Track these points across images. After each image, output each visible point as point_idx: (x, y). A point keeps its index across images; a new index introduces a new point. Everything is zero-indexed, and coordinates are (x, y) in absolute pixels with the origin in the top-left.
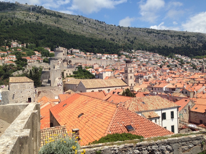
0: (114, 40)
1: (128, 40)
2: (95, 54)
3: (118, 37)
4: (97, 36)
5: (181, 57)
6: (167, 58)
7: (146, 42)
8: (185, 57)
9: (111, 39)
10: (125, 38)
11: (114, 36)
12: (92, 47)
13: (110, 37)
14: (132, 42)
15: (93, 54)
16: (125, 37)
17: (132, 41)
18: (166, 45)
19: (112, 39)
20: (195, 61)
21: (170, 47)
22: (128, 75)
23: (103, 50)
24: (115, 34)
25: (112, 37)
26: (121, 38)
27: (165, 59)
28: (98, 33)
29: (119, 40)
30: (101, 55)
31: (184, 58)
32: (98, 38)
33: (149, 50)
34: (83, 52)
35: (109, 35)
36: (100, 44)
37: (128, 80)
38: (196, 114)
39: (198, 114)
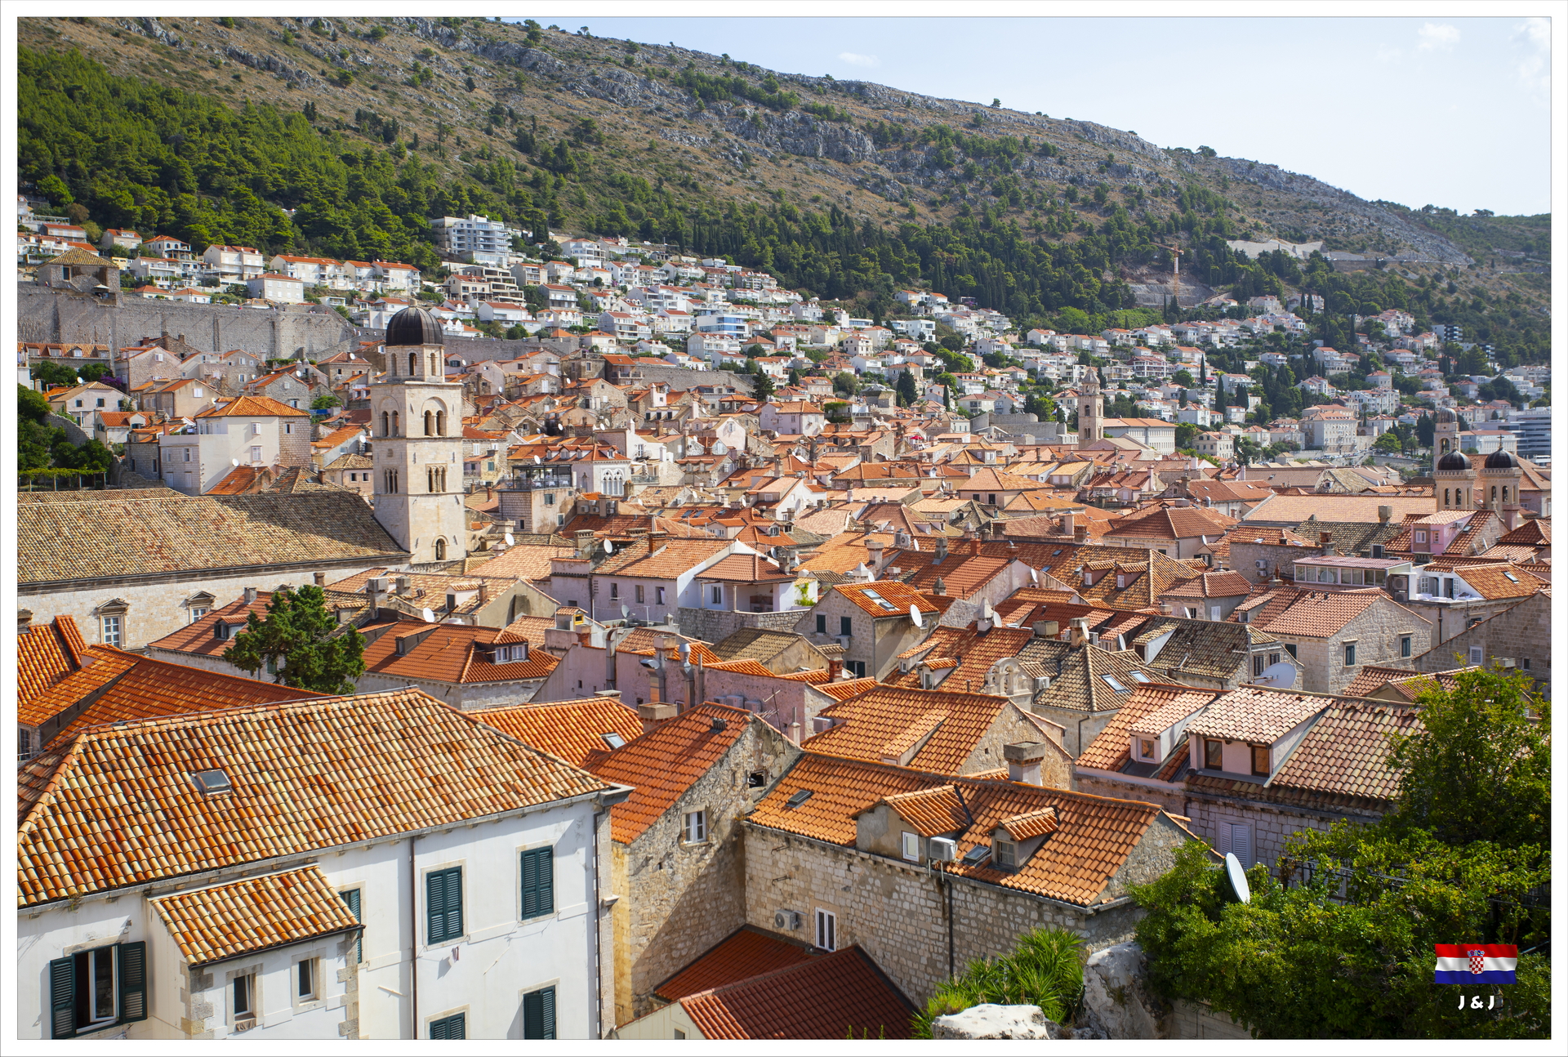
0: (388, 134)
1: (524, 144)
2: (199, 249)
3: (427, 109)
4: (226, 81)
5: (949, 310)
6: (845, 319)
7: (678, 172)
8: (975, 318)
9: (360, 116)
10: (497, 122)
11: (392, 97)
12: (168, 178)
13: (355, 98)
14: (558, 163)
15: (173, 244)
16: (496, 115)
17: (560, 151)
18: (834, 209)
19: (375, 120)
20: (1050, 349)
21: (868, 224)
22: (404, 457)
23: (276, 220)
24: (400, 75)
25: (376, 102)
26: (456, 115)
27: (829, 319)
28: (233, 54)
29: (443, 130)
30: (254, 260)
31: (970, 323)
32: (238, 95)
33: (699, 236)
34: (75, 222)
35: (343, 81)
36: (256, 162)
37: (404, 505)
38: (789, 853)
39: (800, 855)
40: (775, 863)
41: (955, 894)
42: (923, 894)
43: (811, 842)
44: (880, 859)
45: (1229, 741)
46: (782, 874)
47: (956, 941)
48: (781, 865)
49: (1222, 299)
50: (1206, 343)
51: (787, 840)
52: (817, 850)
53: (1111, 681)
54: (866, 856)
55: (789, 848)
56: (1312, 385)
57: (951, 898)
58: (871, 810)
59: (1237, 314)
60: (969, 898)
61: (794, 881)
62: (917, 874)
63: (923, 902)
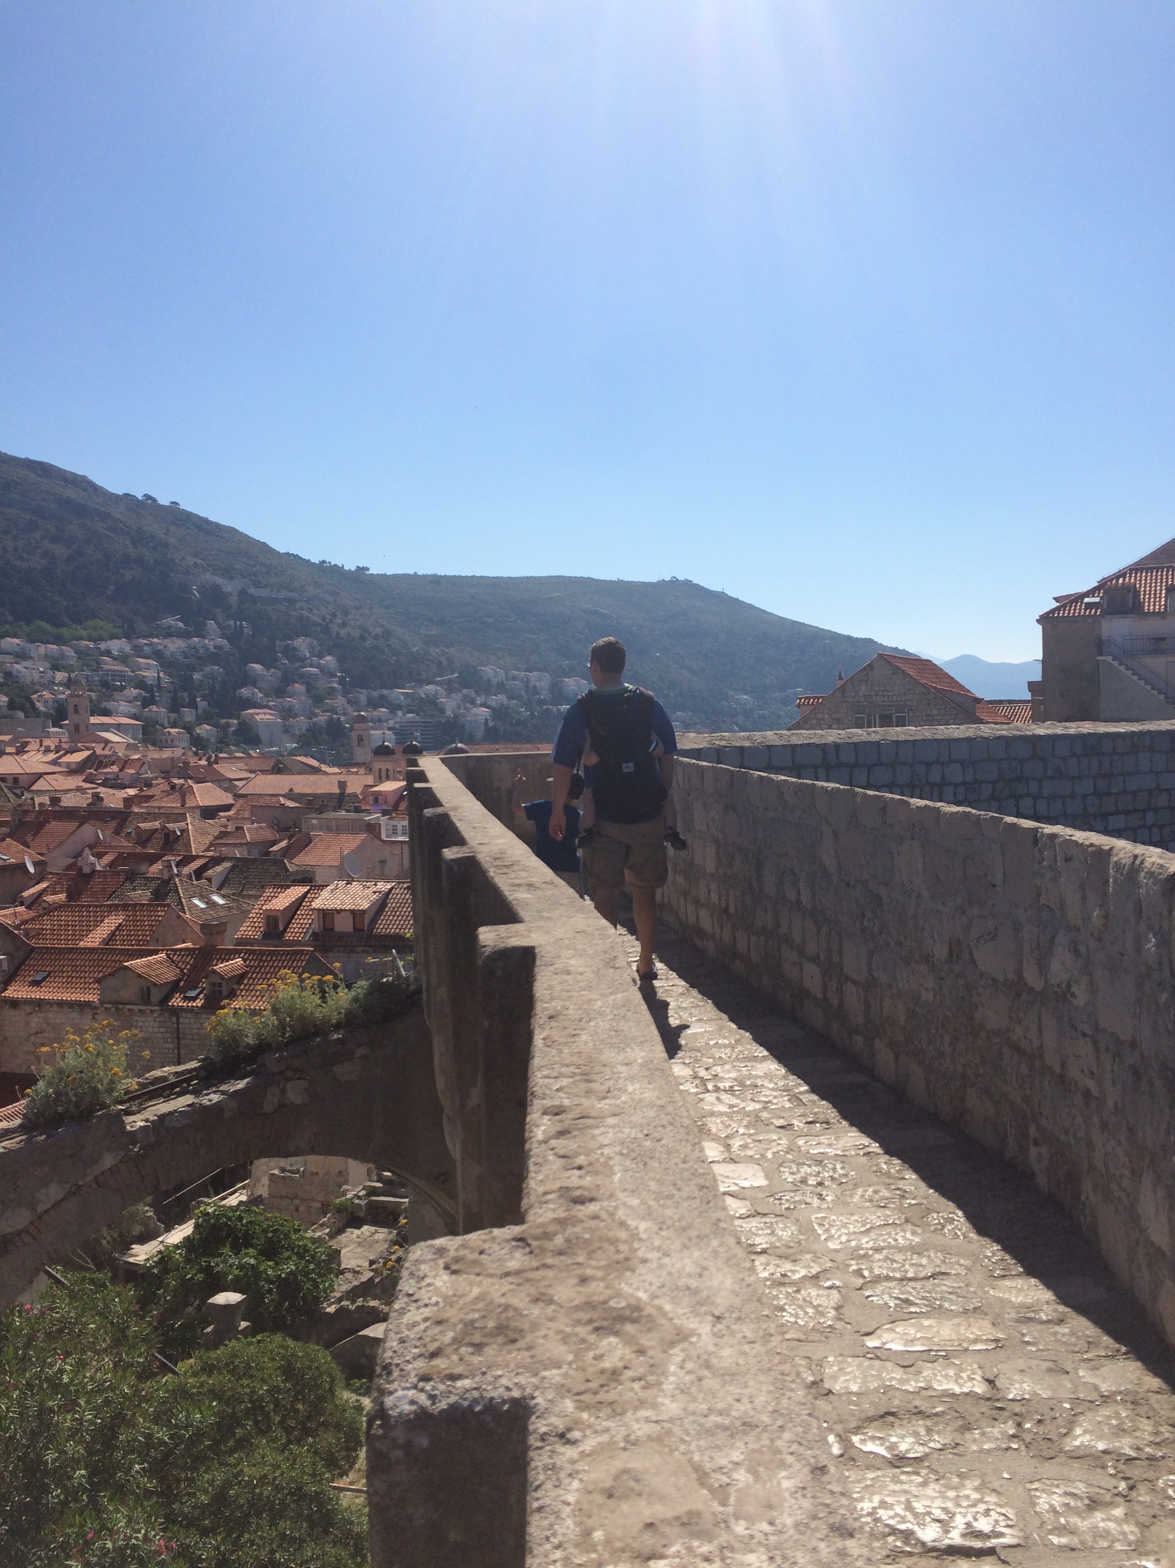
20: (23, 656)
38: (42, 1015)
39: (50, 1015)
40: (27, 1024)
41: (181, 1020)
42: (156, 1024)
43: (61, 1004)
44: (121, 1006)
45: (339, 911)
46: (33, 1031)
47: (183, 1051)
48: (33, 1025)
49: (172, 621)
50: (158, 655)
51: (39, 1006)
52: (66, 1008)
53: (197, 902)
54: (109, 1006)
55: (40, 1011)
56: (245, 692)
57: (178, 1023)
58: (111, 975)
59: (186, 635)
60: (192, 1021)
61: (45, 1034)
62: (152, 1011)
63: (156, 1030)
